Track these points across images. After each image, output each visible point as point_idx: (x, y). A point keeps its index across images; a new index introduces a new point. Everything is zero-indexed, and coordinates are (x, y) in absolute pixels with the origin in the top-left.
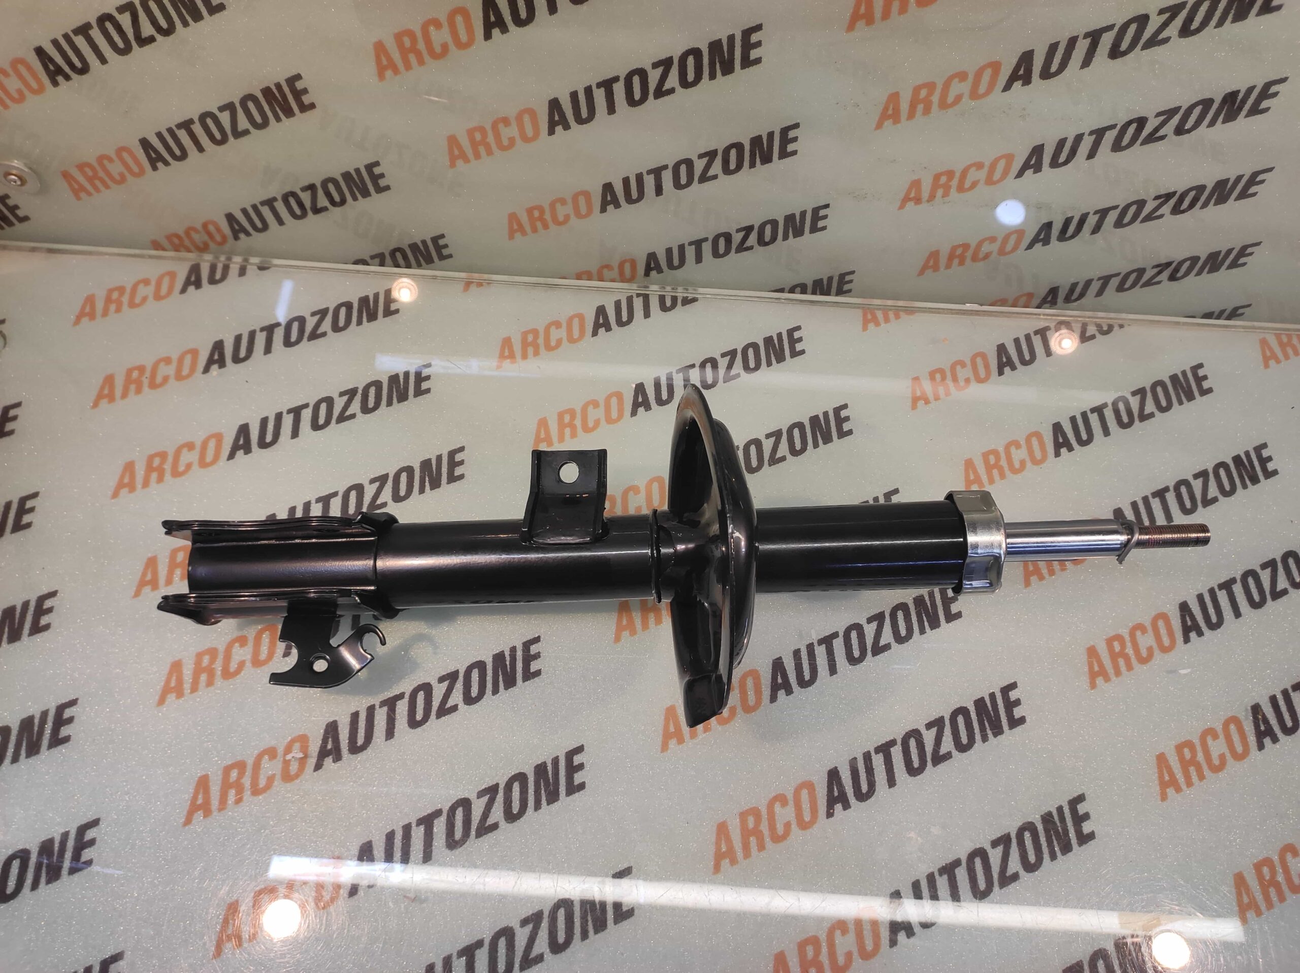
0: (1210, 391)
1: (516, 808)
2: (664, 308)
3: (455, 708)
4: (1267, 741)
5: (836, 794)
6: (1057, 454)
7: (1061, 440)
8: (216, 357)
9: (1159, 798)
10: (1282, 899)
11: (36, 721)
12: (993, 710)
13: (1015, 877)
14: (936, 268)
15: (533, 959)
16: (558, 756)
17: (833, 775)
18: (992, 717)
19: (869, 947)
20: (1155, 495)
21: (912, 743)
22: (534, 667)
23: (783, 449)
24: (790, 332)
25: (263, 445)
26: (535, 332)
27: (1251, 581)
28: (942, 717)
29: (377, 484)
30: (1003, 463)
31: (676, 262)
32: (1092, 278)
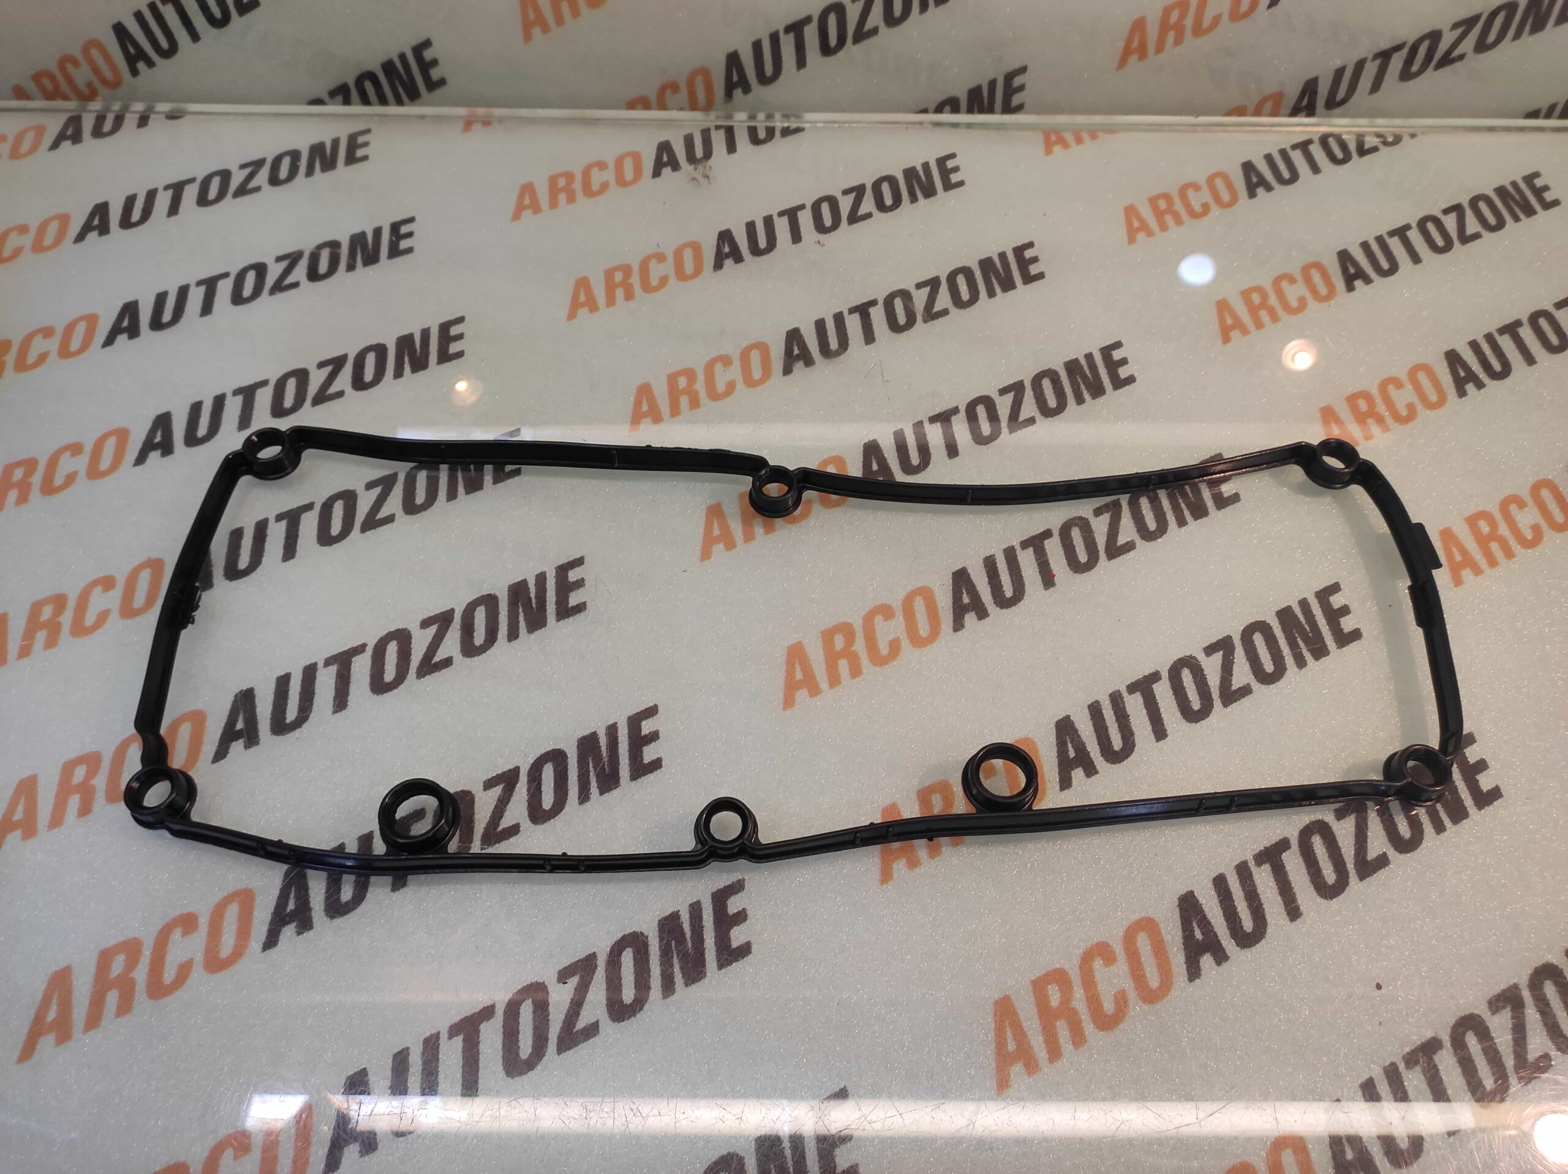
0: (1556, 203)
1: (548, 800)
2: (755, 140)
3: (448, 662)
5: (1072, 754)
6: (1350, 288)
7: (1352, 271)
8: (96, 222)
12: (1307, 622)
13: (1382, 861)
14: (1143, 54)
16: (616, 723)
18: (1307, 633)
19: (1154, 981)
20: (1502, 331)
21: (1187, 676)
22: (574, 599)
23: (944, 299)
24: (941, 162)
25: (157, 324)
26: (569, 176)
28: (1229, 638)
29: (329, 368)
30: (1273, 301)
31: (769, 70)
32: (1364, 56)
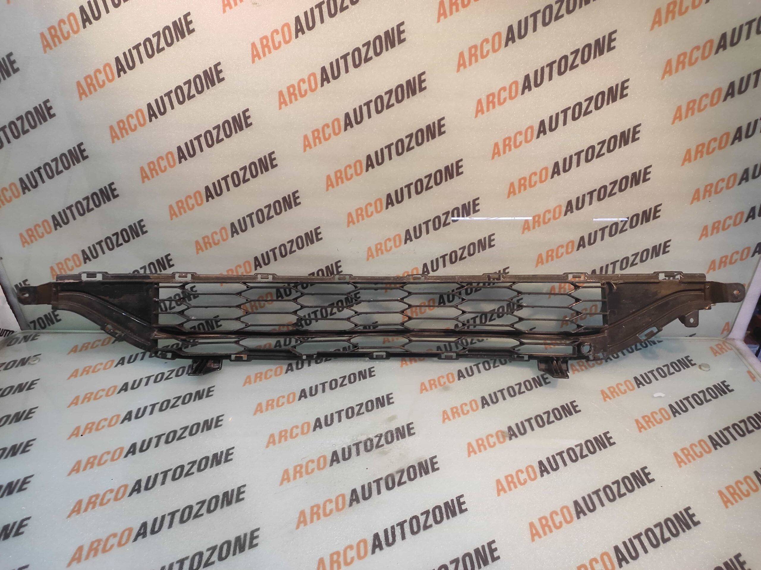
4: (545, 474)
9: (497, 495)
10: (551, 531)
11: (14, 484)
15: (210, 563)
17: (354, 491)
27: (539, 419)
